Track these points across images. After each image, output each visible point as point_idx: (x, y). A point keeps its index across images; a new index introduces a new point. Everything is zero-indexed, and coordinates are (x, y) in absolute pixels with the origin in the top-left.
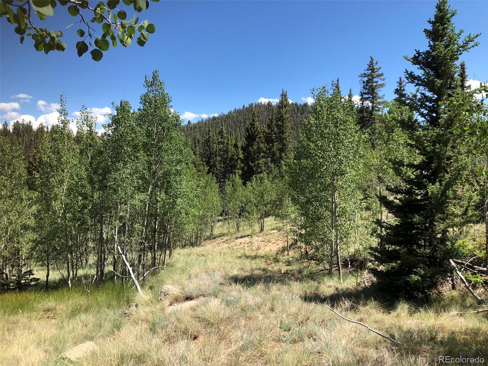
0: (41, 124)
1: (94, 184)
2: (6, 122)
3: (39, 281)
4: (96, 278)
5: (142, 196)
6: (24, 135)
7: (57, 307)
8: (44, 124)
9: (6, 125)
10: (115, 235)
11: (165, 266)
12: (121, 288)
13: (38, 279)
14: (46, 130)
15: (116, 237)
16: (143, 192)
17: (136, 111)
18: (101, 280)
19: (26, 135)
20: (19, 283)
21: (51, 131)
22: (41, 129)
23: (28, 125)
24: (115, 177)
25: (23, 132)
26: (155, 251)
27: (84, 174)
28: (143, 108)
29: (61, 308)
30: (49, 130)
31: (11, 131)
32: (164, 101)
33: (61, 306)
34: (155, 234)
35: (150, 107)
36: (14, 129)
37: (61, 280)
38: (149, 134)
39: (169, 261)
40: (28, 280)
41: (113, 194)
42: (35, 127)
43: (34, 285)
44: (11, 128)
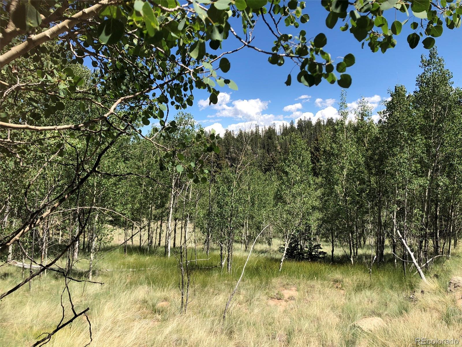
0: (319, 119)
1: (371, 169)
2: (292, 121)
3: (326, 255)
4: (376, 258)
5: (421, 181)
6: (305, 130)
7: (344, 280)
8: (321, 119)
9: (292, 123)
10: (394, 219)
11: (450, 256)
12: (402, 272)
13: (325, 253)
14: (323, 124)
15: (395, 221)
16: (421, 176)
17: (412, 94)
18: (380, 261)
19: (307, 129)
20: (310, 254)
21: (327, 124)
22: (319, 123)
23: (308, 121)
24: (392, 163)
25: (305, 127)
26: (437, 238)
27: (362, 160)
28: (419, 89)
29: (347, 281)
30: (325, 123)
31: (296, 128)
32: (444, 78)
33: (347, 279)
34: (436, 220)
35: (428, 86)
36: (298, 126)
37: (343, 256)
38: (427, 116)
39: (454, 251)
40: (317, 252)
41: (391, 178)
42: (314, 122)
43: (322, 258)
44: (296, 125)
